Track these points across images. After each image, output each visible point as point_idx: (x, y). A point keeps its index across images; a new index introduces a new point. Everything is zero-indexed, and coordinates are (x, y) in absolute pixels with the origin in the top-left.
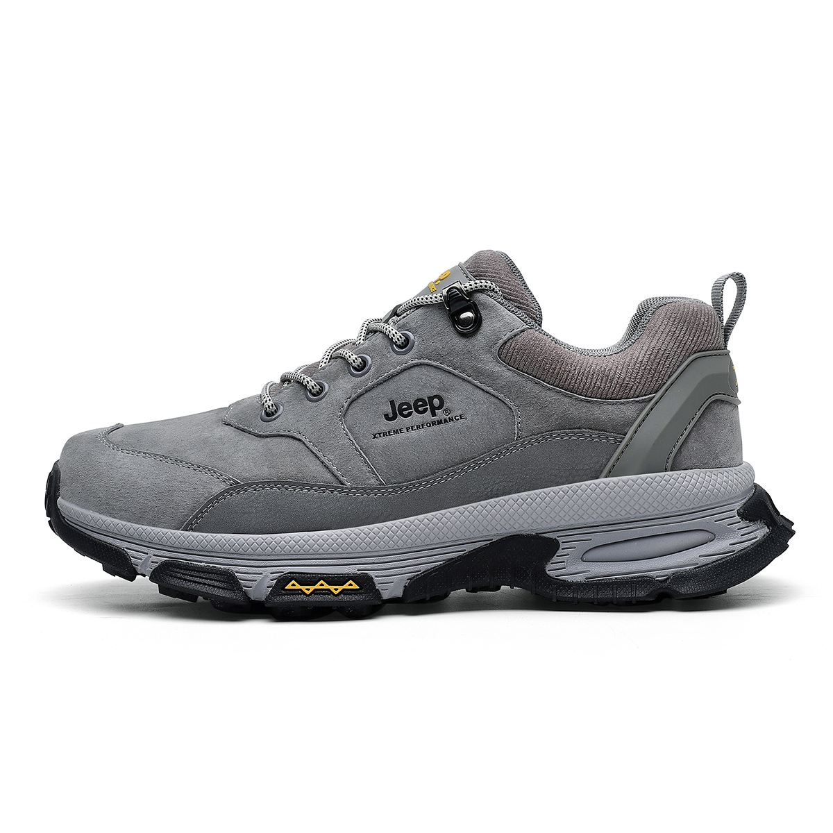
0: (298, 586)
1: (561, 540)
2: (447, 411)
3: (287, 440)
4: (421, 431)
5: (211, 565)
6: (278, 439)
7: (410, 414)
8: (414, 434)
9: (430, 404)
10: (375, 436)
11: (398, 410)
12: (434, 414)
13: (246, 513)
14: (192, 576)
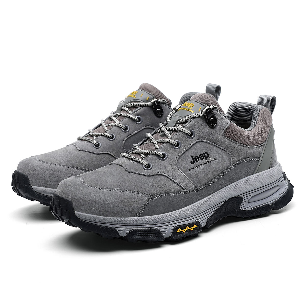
0: (181, 230)
1: (244, 197)
2: (210, 158)
3: (159, 176)
4: (203, 166)
5: (150, 228)
6: (156, 176)
7: (199, 160)
8: (201, 167)
9: (204, 156)
10: (189, 170)
11: (195, 159)
12: (206, 159)
13: (157, 207)
14: (145, 234)
